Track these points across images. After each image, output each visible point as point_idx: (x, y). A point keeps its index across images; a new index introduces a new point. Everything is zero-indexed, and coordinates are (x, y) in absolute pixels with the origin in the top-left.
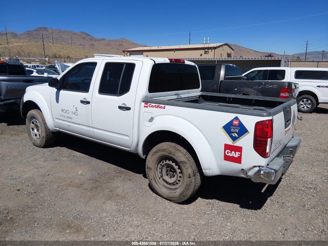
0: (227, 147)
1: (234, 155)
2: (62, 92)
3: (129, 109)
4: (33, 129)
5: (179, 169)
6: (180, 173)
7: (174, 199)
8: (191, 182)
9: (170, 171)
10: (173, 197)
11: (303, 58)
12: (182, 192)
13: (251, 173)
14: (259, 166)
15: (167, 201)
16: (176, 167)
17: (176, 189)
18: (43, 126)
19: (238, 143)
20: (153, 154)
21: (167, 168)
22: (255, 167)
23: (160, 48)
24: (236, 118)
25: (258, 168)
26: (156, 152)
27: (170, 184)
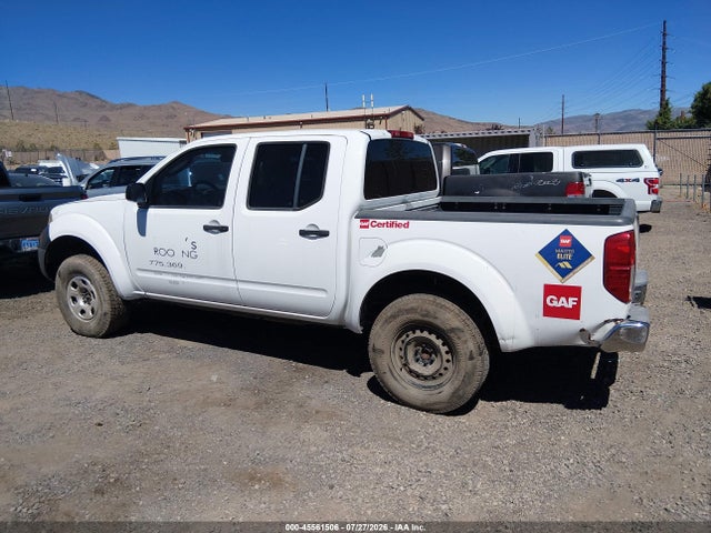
0: (550, 290)
1: (566, 305)
2: (152, 212)
3: (325, 234)
4: (74, 299)
5: (443, 345)
6: (447, 353)
7: (437, 407)
8: (475, 367)
9: (424, 352)
10: (435, 403)
11: (557, 129)
12: (457, 390)
13: (598, 336)
14: (615, 320)
15: (422, 414)
16: (439, 342)
17: (440, 385)
18: (104, 289)
19: (571, 281)
20: (387, 321)
21: (416, 346)
22: (607, 322)
23: (268, 120)
24: (566, 233)
25: (613, 324)
26: (394, 317)
27: (426, 378)
